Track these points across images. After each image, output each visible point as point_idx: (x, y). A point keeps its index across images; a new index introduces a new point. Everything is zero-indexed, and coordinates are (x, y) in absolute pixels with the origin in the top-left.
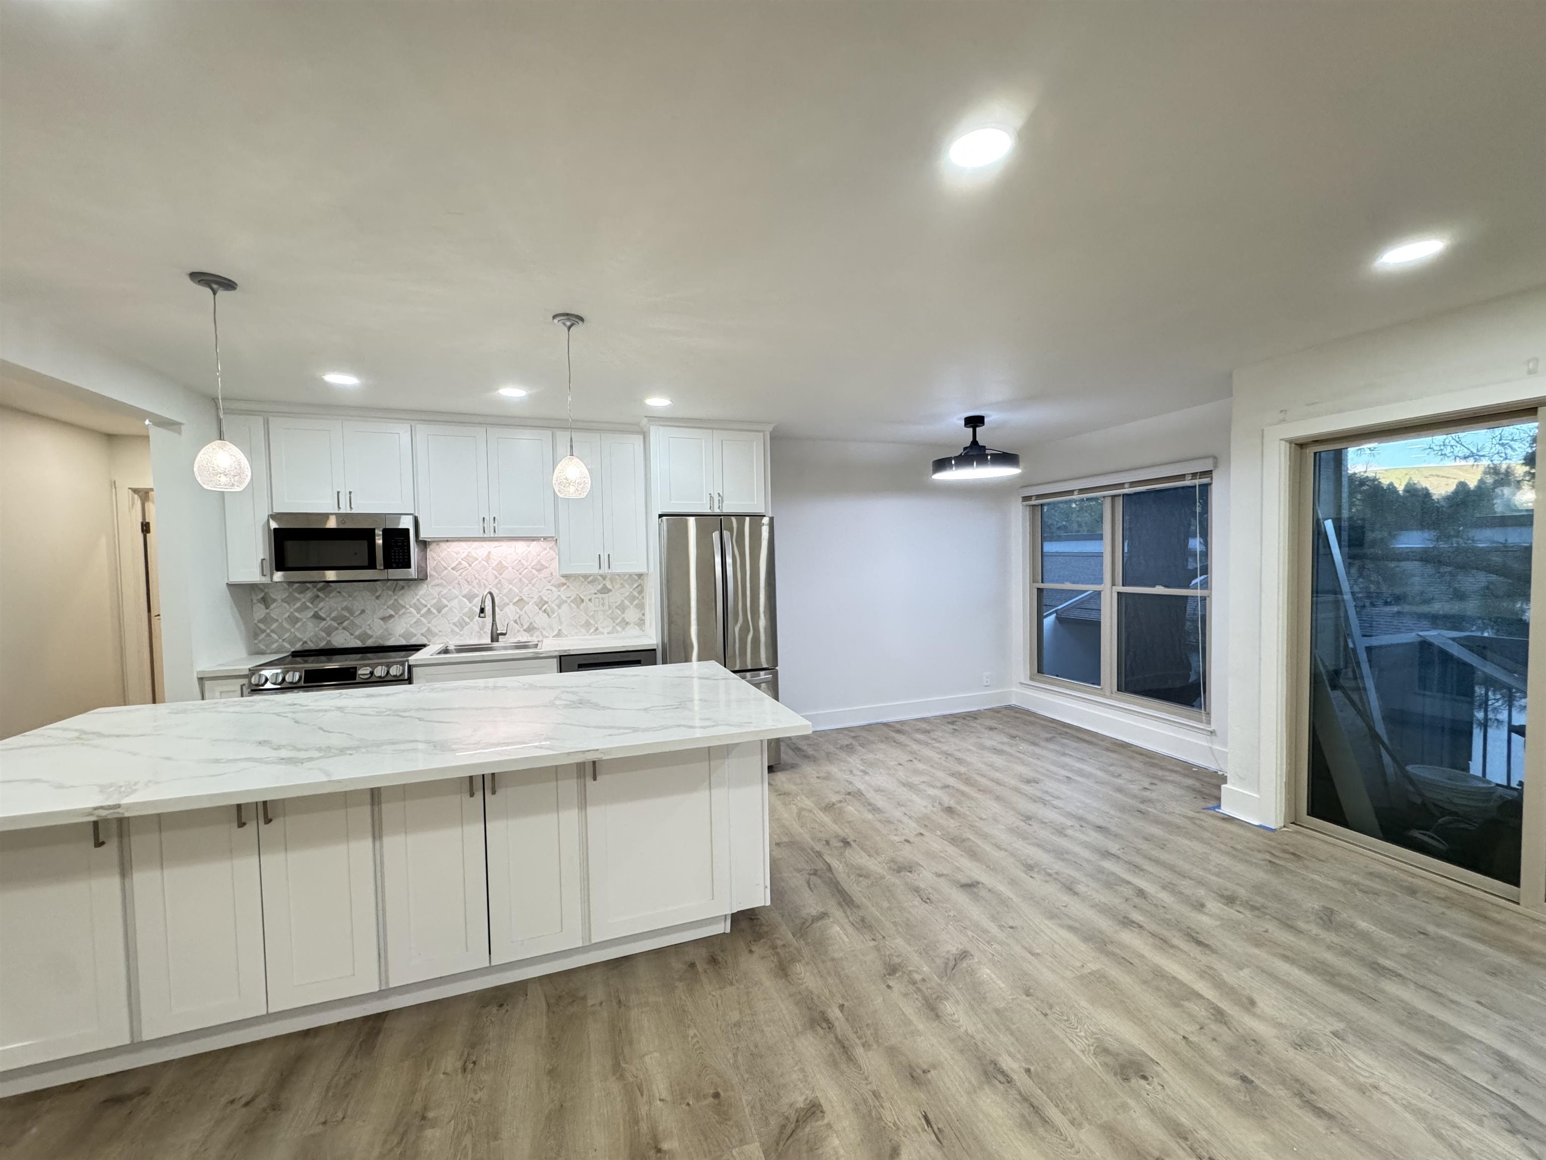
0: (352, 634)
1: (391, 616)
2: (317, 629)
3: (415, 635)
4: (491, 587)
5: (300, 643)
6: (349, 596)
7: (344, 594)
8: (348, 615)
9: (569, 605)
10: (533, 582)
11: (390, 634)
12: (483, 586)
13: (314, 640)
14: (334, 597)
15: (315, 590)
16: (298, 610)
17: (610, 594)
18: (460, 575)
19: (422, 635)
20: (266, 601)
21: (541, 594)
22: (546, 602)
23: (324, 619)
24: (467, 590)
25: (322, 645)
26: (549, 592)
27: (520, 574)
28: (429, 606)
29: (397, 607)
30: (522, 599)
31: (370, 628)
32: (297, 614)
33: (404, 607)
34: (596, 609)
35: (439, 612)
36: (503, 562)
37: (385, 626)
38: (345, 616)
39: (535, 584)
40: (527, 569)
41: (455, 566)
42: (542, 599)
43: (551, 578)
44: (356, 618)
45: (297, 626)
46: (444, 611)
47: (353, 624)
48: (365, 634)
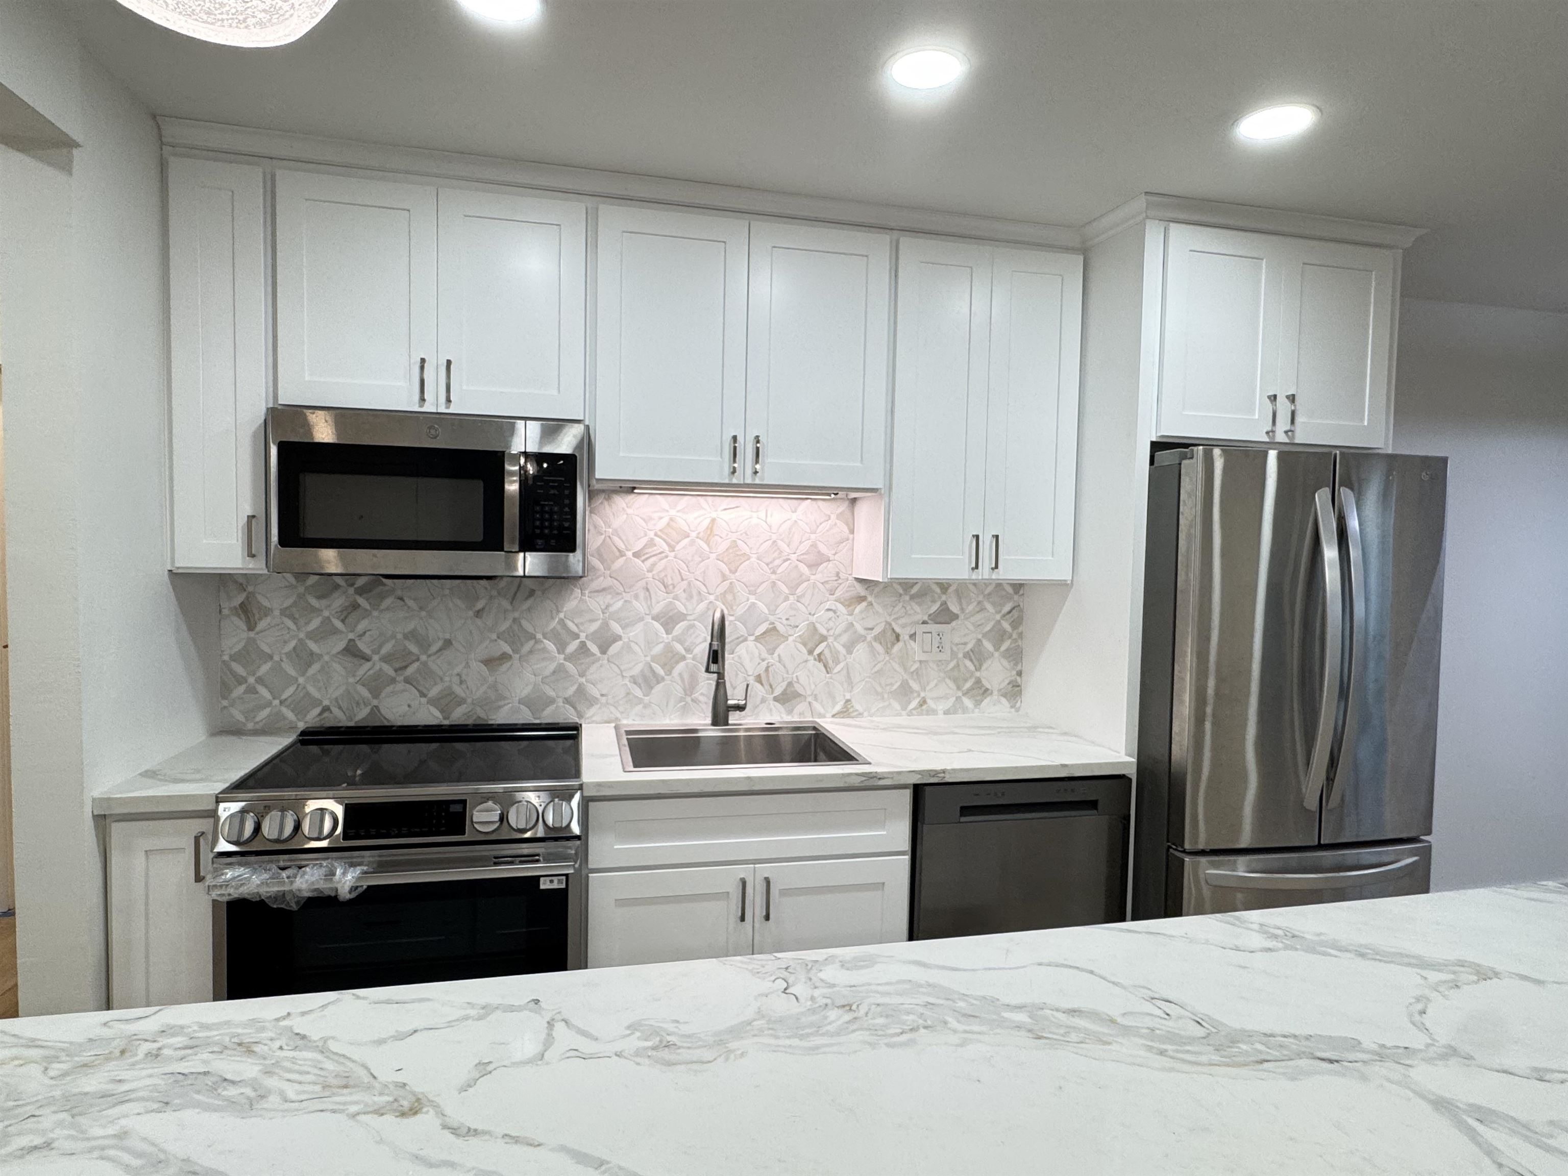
0: (423, 695)
1: (505, 657)
2: (351, 680)
3: (552, 701)
4: (712, 598)
5: (318, 710)
6: (421, 608)
7: (410, 603)
8: (414, 648)
9: (870, 645)
10: (799, 591)
11: (502, 698)
12: (695, 598)
13: (344, 705)
14: (387, 609)
15: (351, 591)
16: (311, 636)
17: (954, 623)
18: (650, 571)
19: (567, 701)
20: (249, 613)
21: (813, 619)
22: (824, 639)
23: (368, 660)
24: (662, 604)
25: (360, 716)
26: (831, 614)
27: (774, 572)
28: (583, 636)
29: (518, 637)
30: (775, 629)
31: (461, 682)
32: (312, 646)
33: (533, 637)
34: (924, 657)
35: (604, 651)
36: (740, 543)
37: (491, 679)
38: (410, 653)
39: (803, 595)
40: (789, 562)
41: (642, 549)
42: (815, 629)
43: (835, 584)
44: (433, 658)
45: (311, 671)
46: (614, 649)
47: (426, 670)
48: (449, 694)
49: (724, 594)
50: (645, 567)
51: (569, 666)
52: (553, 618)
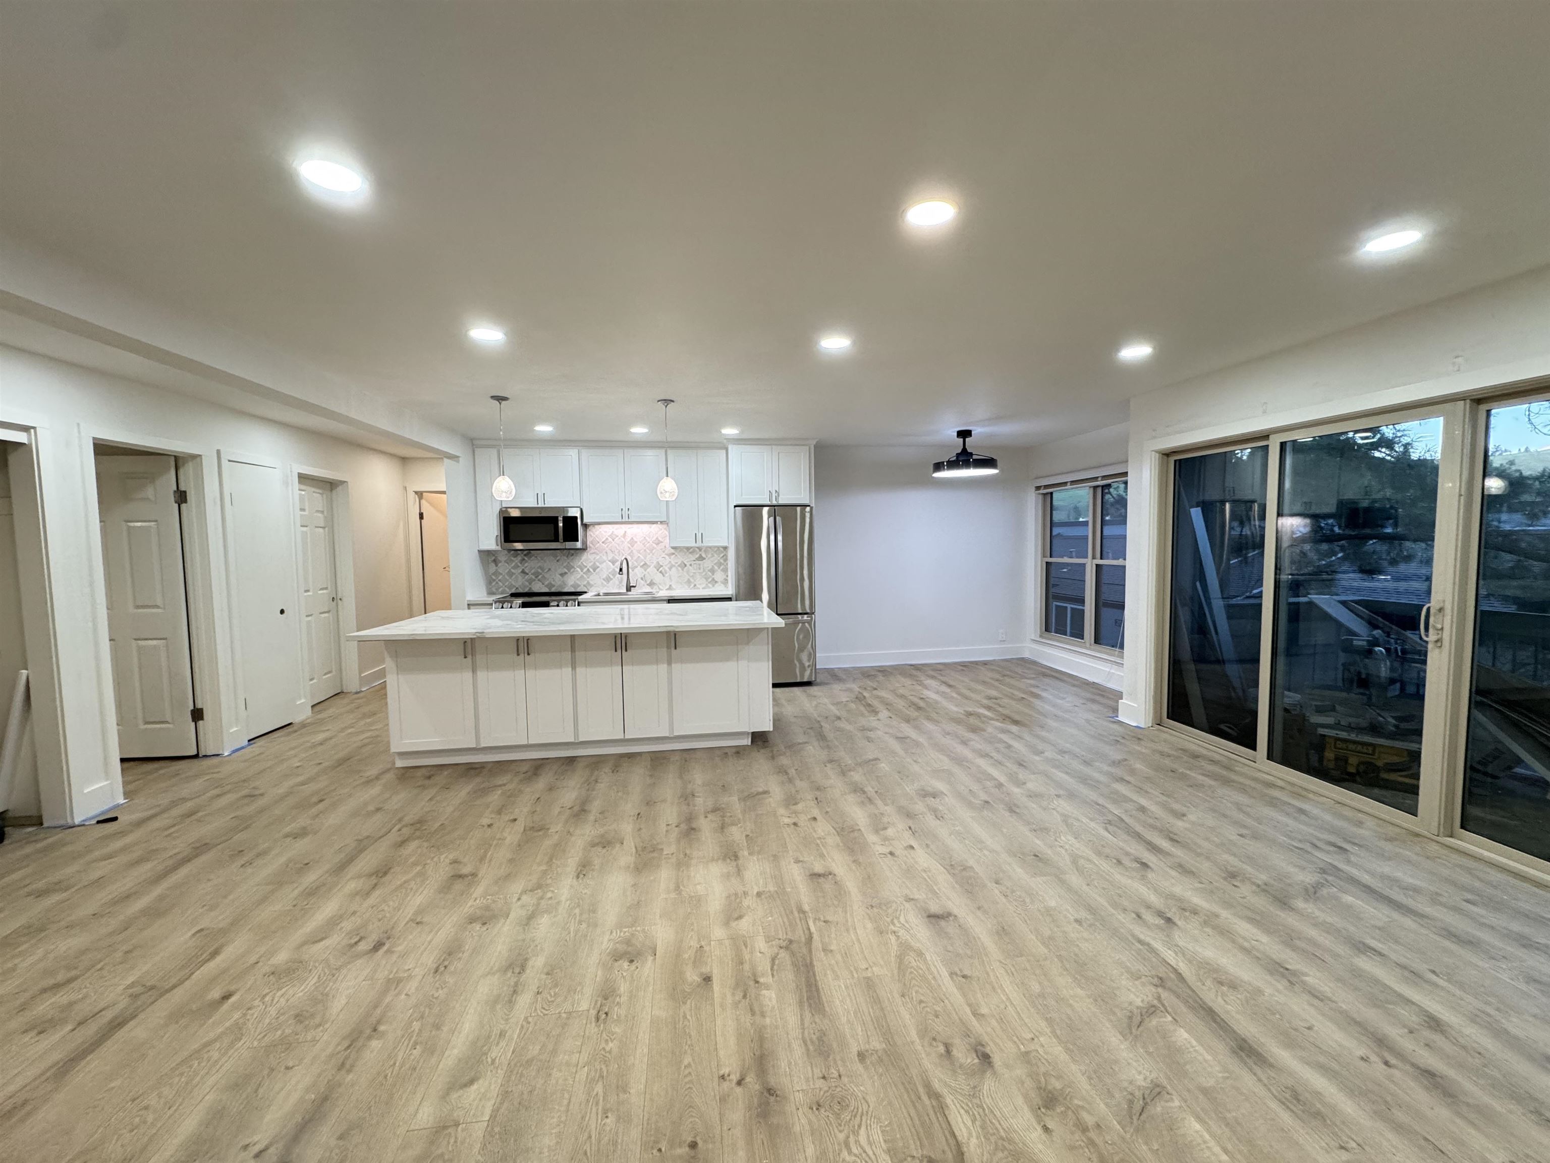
0: (543, 584)
1: (566, 573)
2: (523, 580)
3: (579, 585)
5: (515, 589)
6: (542, 559)
7: (539, 557)
8: (540, 571)
9: (677, 568)
10: (653, 552)
11: (565, 585)
12: (621, 555)
13: (522, 587)
14: (533, 559)
15: (523, 554)
19: (584, 586)
20: (496, 562)
21: (658, 560)
22: (662, 566)
23: (528, 574)
24: (611, 557)
25: (526, 590)
26: (664, 558)
27: (645, 546)
29: (569, 568)
30: (645, 563)
32: (513, 571)
36: (634, 538)
37: (562, 579)
40: (650, 543)
42: (659, 563)
43: (665, 549)
44: (546, 573)
45: (513, 577)
46: (598, 570)
47: (543, 577)
48: (550, 583)
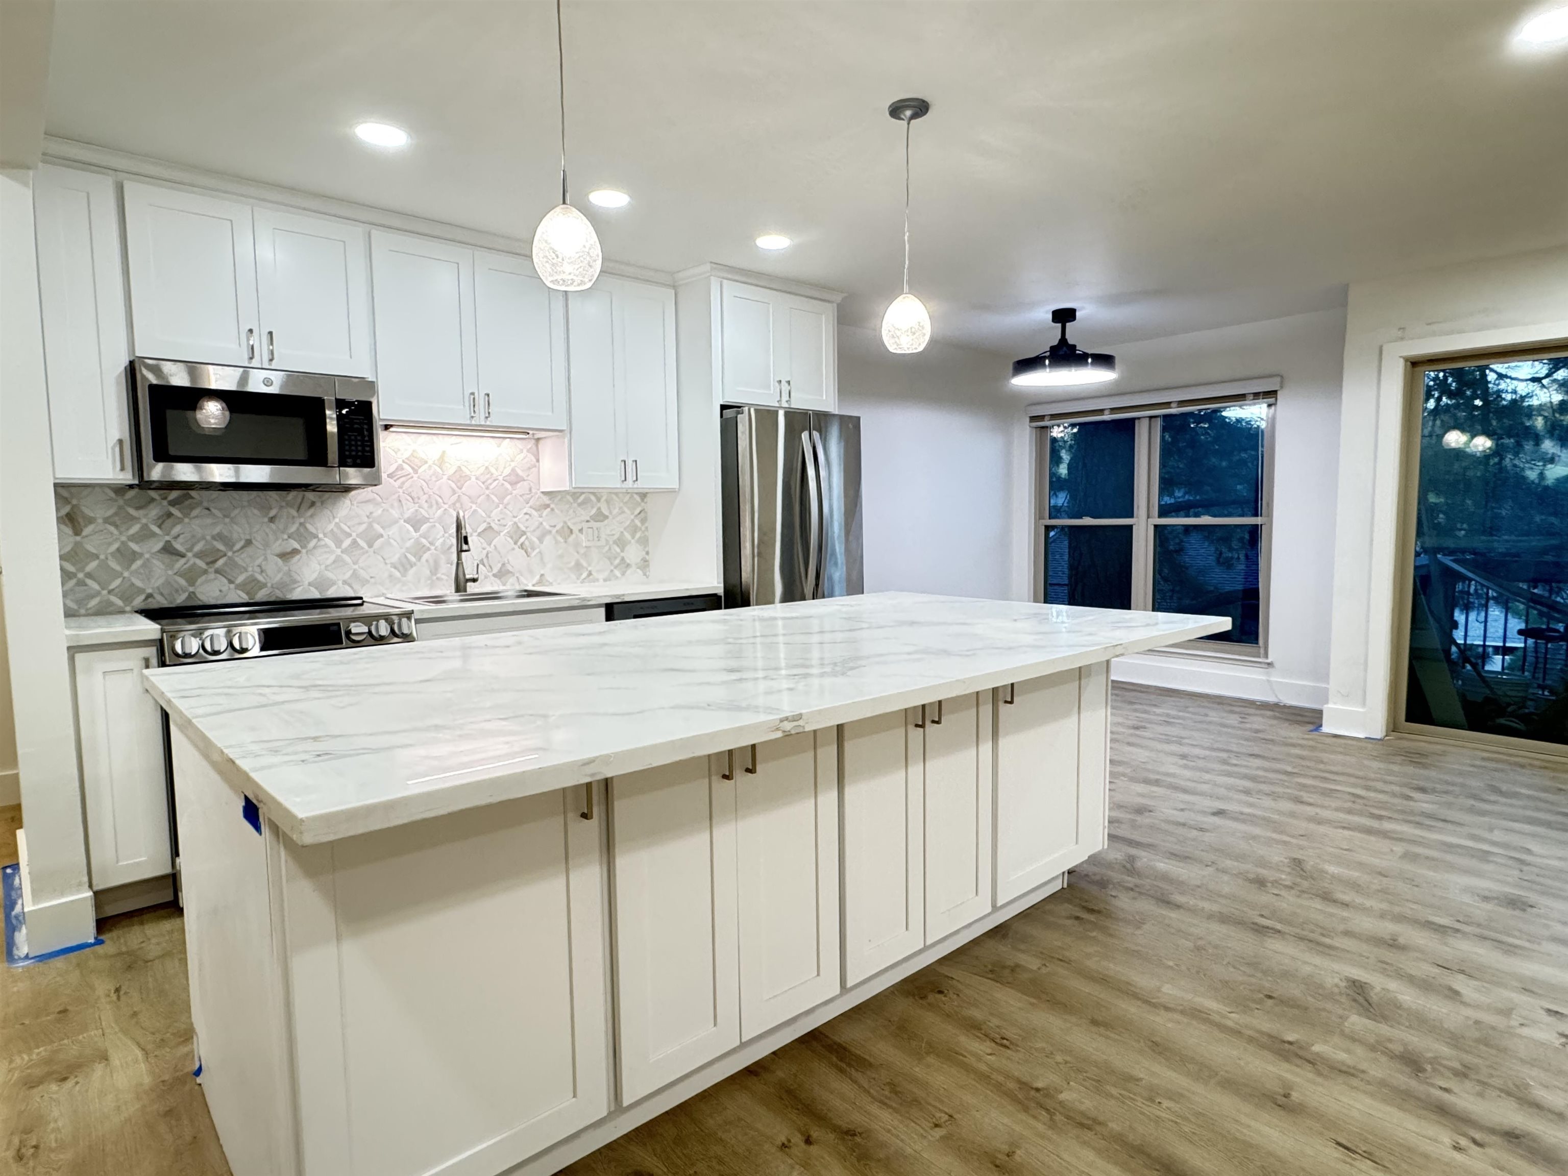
0: (231, 582)
1: (295, 552)
2: (170, 572)
3: (334, 583)
4: (446, 506)
5: (143, 597)
6: (225, 516)
7: (216, 512)
8: (221, 547)
9: (555, 538)
10: (505, 501)
11: (295, 582)
12: (435, 507)
13: (165, 592)
14: (197, 517)
15: (165, 503)
16: (132, 538)
17: (606, 522)
18: (400, 487)
19: (345, 582)
20: (74, 521)
21: (516, 520)
22: (524, 533)
23: (183, 556)
24: (412, 510)
25: (180, 600)
26: (527, 517)
27: (487, 488)
28: (354, 535)
29: (304, 536)
30: (490, 527)
31: (262, 571)
32: (134, 546)
33: (316, 536)
34: (588, 544)
35: (370, 545)
36: (463, 468)
37: (286, 568)
38: (218, 550)
39: (508, 504)
40: (497, 482)
41: (394, 472)
42: (518, 527)
43: (529, 496)
44: (236, 554)
45: (134, 567)
46: (377, 544)
47: (232, 563)
48: (253, 580)
49: (454, 504)
50: (397, 484)
51: (346, 558)
52: (330, 522)
